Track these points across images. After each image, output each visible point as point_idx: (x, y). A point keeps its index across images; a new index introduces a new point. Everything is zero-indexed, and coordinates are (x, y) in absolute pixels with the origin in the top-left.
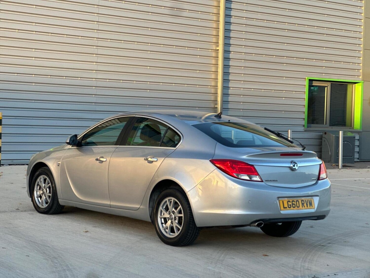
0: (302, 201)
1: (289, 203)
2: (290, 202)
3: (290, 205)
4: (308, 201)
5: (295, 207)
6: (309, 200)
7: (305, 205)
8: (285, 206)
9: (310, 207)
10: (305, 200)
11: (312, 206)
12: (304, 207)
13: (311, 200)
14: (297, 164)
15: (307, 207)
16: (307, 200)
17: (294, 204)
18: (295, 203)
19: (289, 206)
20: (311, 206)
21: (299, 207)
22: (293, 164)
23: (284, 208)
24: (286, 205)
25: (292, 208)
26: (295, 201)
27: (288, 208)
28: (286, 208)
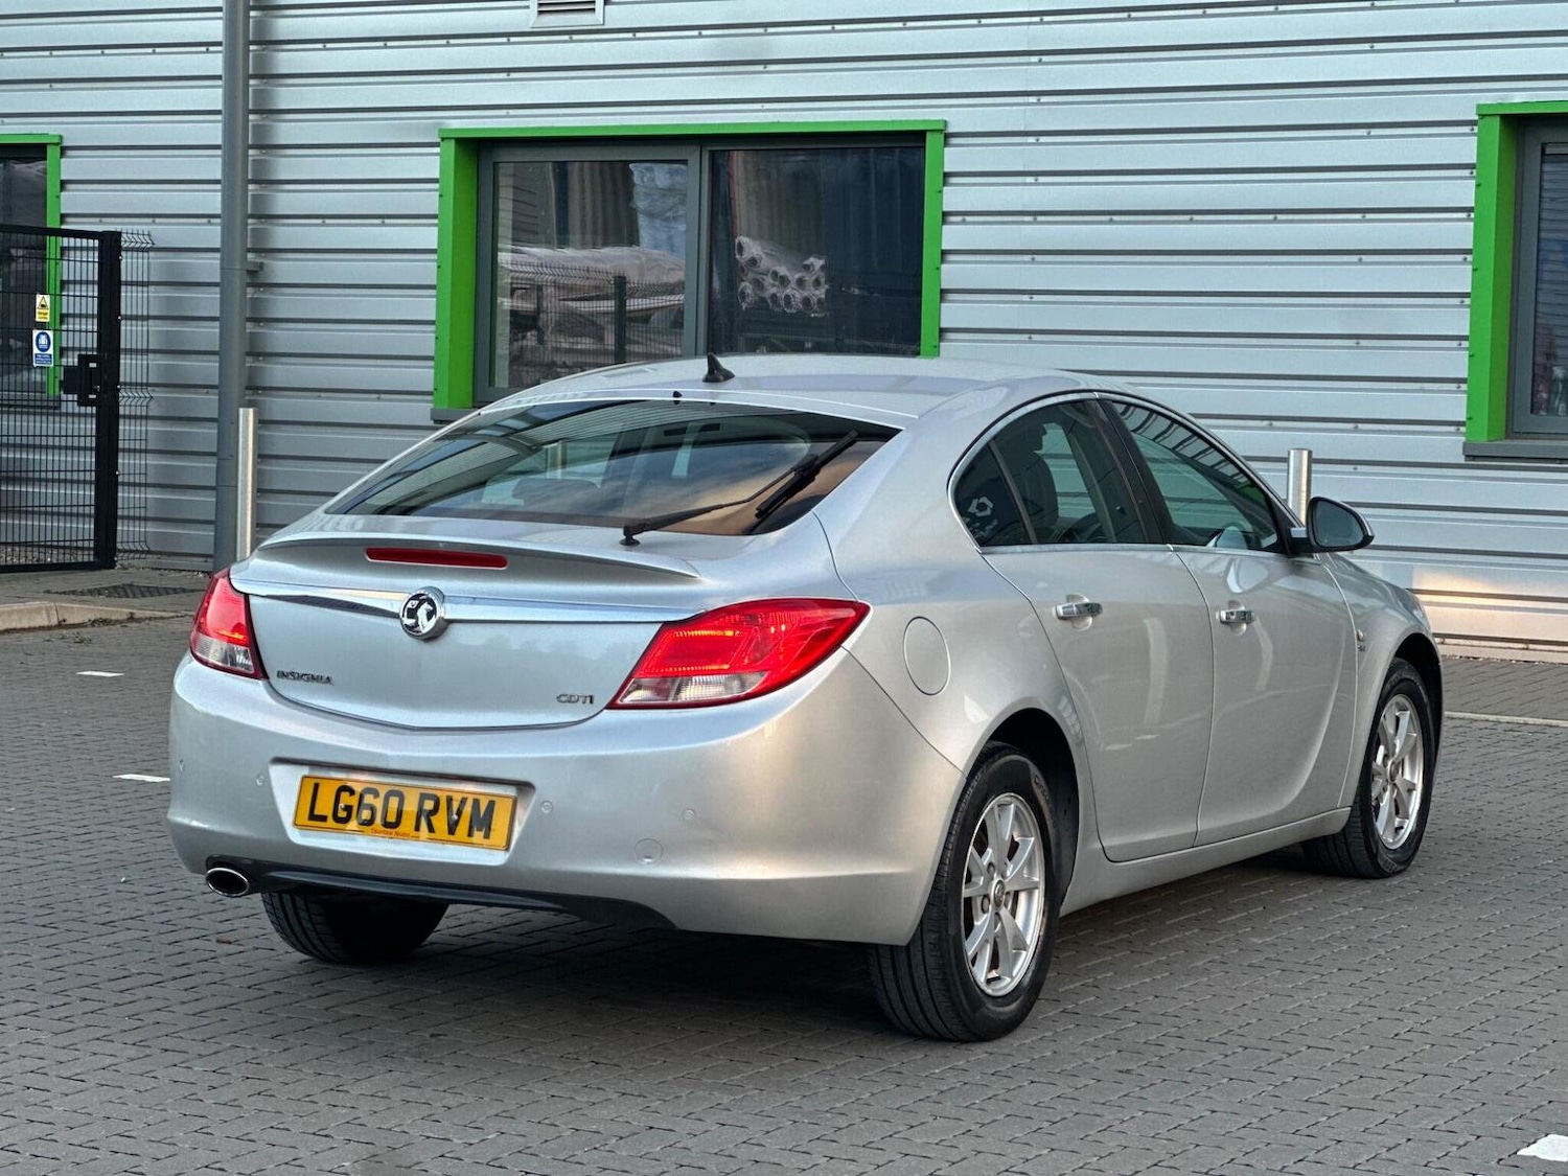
0: (423, 797)
1: (345, 796)
2: (352, 792)
3: (348, 809)
4: (469, 804)
5: (370, 822)
6: (476, 803)
7: (440, 821)
8: (317, 812)
9: (470, 834)
10: (450, 800)
11: (487, 836)
12: (431, 829)
13: (491, 805)
14: (431, 602)
15: (451, 831)
16: (463, 801)
17: (373, 809)
18: (378, 804)
19: (342, 814)
20: (478, 836)
21: (396, 824)
22: (409, 606)
23: (313, 817)
24: (325, 807)
25: (353, 824)
26: (382, 792)
27: (331, 822)
28: (323, 818)
